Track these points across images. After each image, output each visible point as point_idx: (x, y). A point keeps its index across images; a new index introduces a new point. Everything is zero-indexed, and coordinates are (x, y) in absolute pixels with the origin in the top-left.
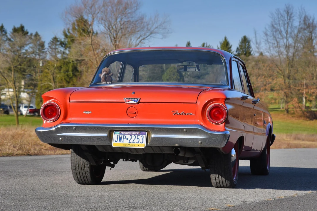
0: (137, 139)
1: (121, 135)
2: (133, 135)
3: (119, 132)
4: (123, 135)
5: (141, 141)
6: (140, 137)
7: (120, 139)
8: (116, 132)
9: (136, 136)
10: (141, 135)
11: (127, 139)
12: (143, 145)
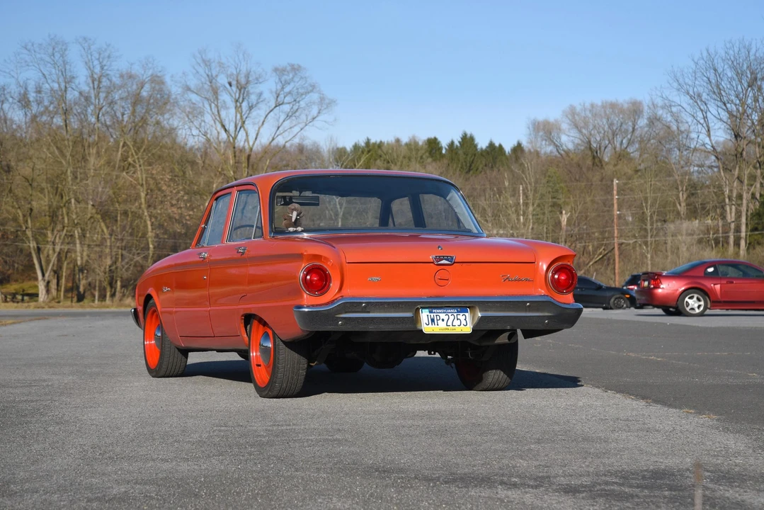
0: (458, 319)
1: (432, 315)
2: (450, 314)
3: (427, 310)
4: (435, 314)
5: (464, 322)
6: (461, 317)
7: (433, 320)
8: (423, 310)
9: (455, 314)
10: (461, 314)
11: (443, 320)
12: (468, 330)
